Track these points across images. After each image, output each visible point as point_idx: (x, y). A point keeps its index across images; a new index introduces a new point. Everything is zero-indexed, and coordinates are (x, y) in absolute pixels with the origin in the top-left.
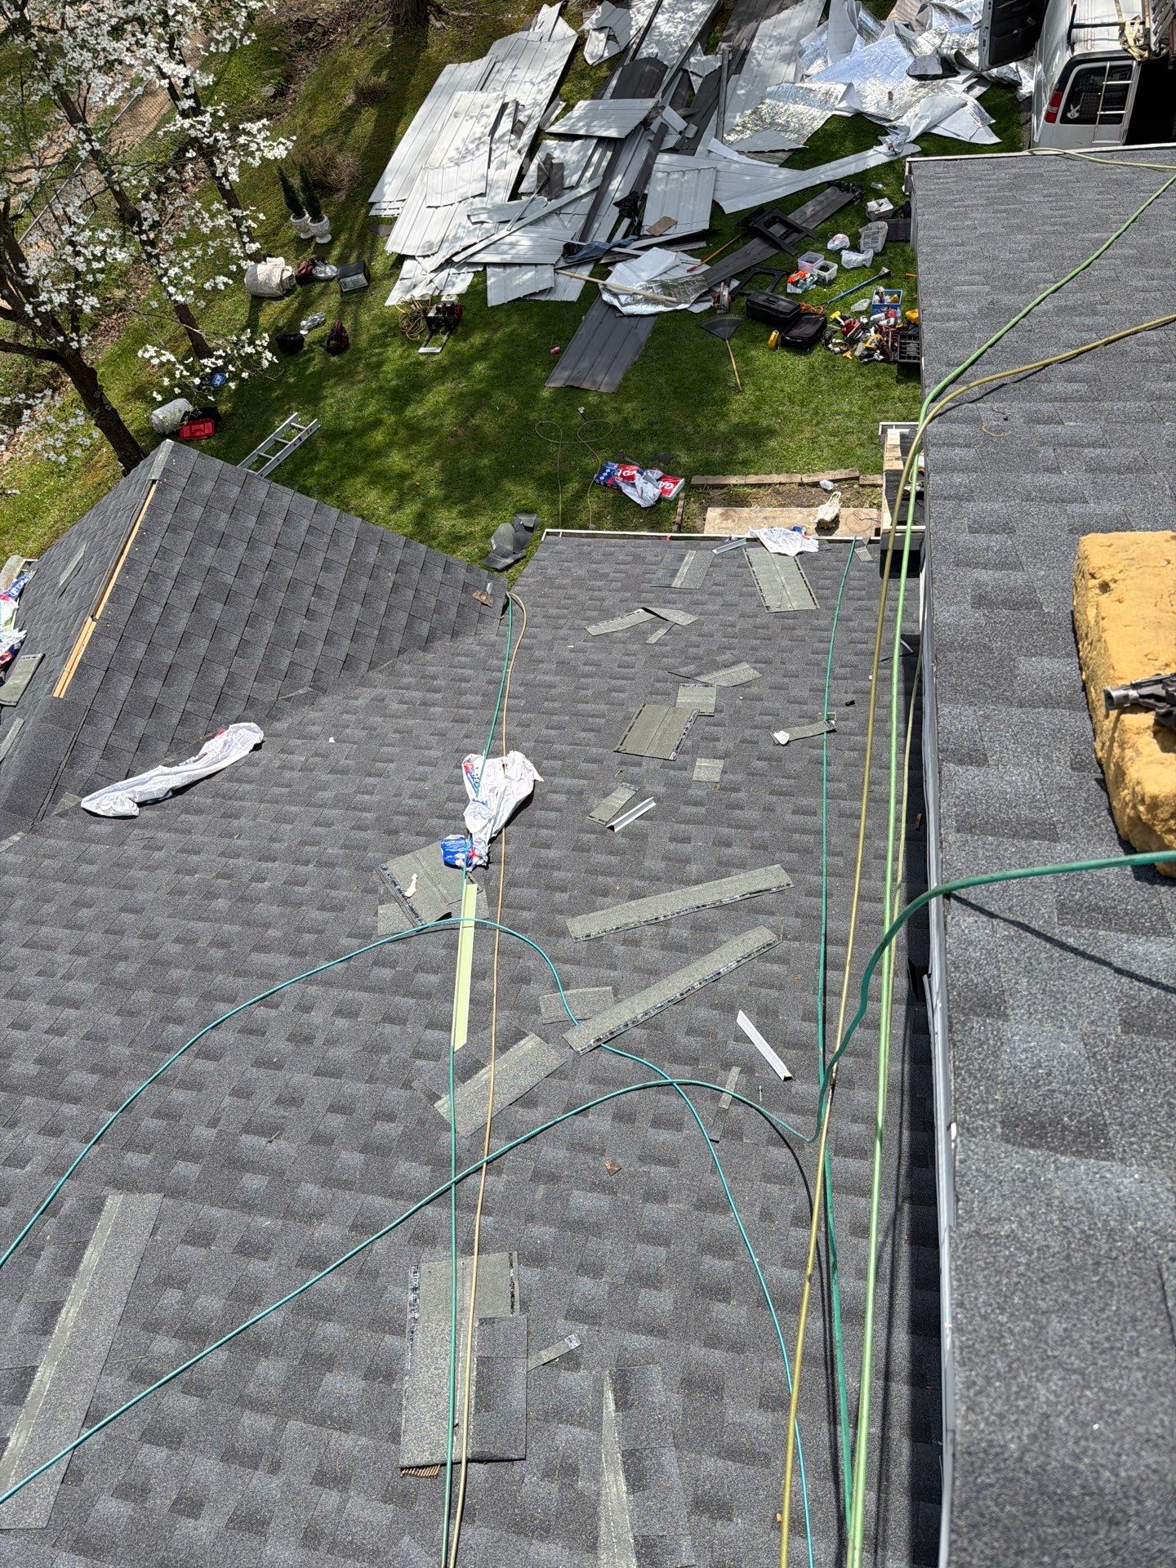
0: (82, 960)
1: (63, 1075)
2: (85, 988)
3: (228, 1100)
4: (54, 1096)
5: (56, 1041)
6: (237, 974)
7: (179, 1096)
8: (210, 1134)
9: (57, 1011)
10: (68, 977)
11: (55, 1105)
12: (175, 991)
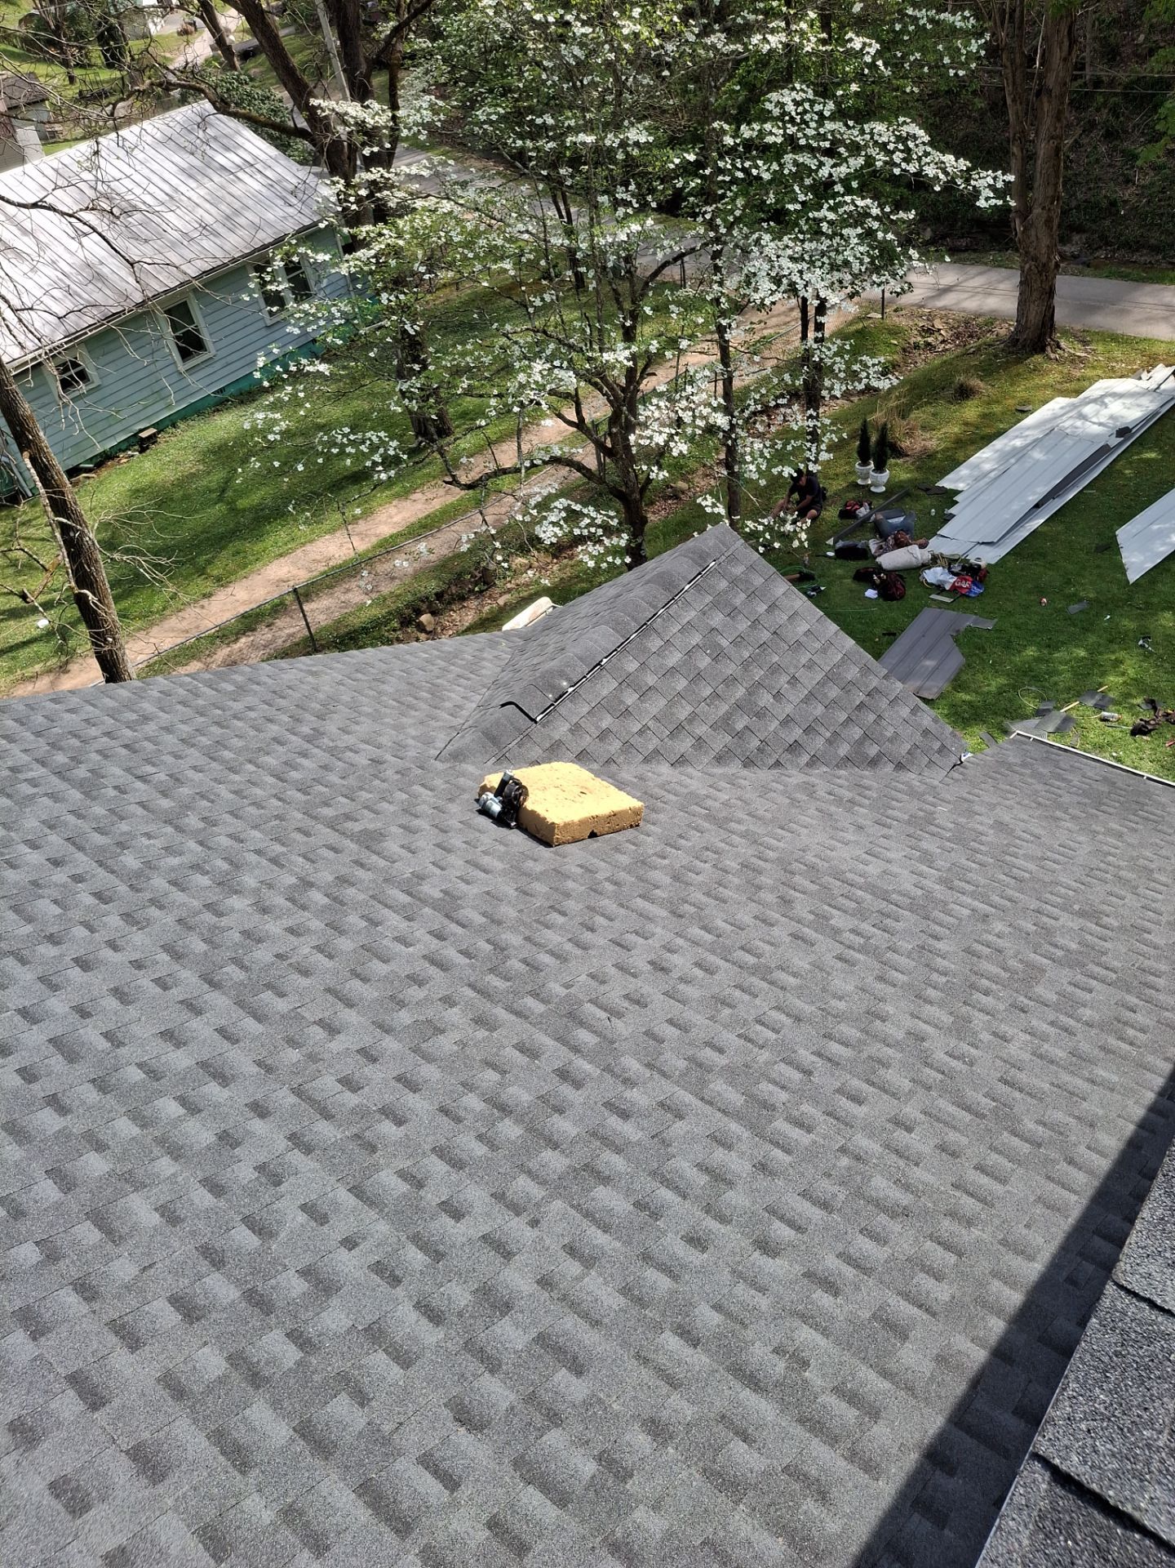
0: (502, 848)
1: (460, 907)
2: (498, 865)
3: (584, 977)
4: (447, 916)
5: (463, 886)
6: (621, 905)
7: (546, 959)
8: (563, 992)
9: (470, 869)
10: (485, 853)
11: (446, 922)
12: (567, 895)
